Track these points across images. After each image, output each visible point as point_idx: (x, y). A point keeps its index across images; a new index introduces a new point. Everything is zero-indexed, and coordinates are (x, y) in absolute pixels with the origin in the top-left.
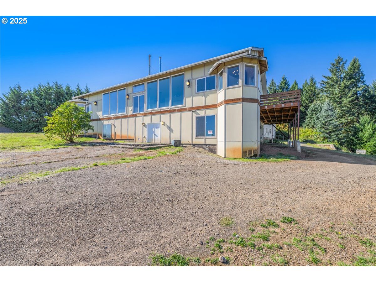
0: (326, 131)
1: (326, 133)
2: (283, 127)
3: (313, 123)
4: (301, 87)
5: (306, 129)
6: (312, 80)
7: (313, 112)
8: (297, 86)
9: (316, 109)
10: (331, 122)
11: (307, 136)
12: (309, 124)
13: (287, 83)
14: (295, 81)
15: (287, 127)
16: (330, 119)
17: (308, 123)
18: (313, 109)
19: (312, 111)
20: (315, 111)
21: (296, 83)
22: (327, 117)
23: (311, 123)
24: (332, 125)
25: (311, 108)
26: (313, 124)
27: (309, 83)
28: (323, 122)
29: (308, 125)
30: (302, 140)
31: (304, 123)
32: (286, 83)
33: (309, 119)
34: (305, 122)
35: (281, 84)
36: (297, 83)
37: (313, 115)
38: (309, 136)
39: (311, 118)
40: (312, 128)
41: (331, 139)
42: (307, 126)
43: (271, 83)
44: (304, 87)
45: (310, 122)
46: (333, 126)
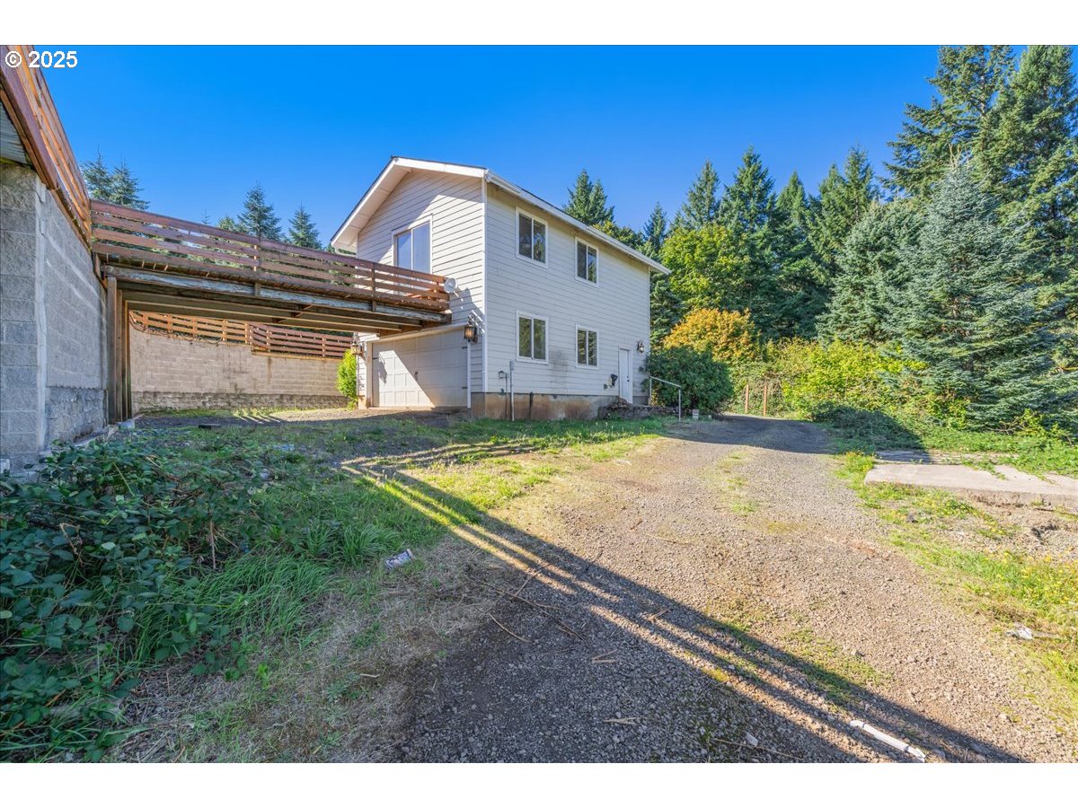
0: (958, 351)
1: (961, 364)
2: (723, 339)
3: (869, 312)
4: (816, 194)
5: (837, 343)
6: (857, 160)
7: (868, 253)
8: (799, 193)
9: (885, 239)
10: (989, 291)
11: (840, 387)
12: (847, 321)
13: (762, 177)
14: (794, 177)
15: (743, 341)
16: (977, 275)
17: (845, 315)
18: (871, 238)
19: (864, 248)
20: (878, 249)
21: (797, 183)
22: (960, 262)
23: (861, 313)
24: (999, 308)
25: (861, 235)
26: (869, 321)
27: (845, 172)
28: (937, 294)
29: (843, 328)
30: (813, 404)
31: (825, 316)
32: (757, 176)
33: (847, 294)
34: (827, 310)
35: (740, 182)
36: (799, 183)
37: (867, 272)
38: (852, 382)
39: (858, 289)
40: (865, 341)
41: (994, 399)
42: (839, 332)
43: (703, 177)
44: (825, 191)
45: (855, 311)
46: (1007, 316)
